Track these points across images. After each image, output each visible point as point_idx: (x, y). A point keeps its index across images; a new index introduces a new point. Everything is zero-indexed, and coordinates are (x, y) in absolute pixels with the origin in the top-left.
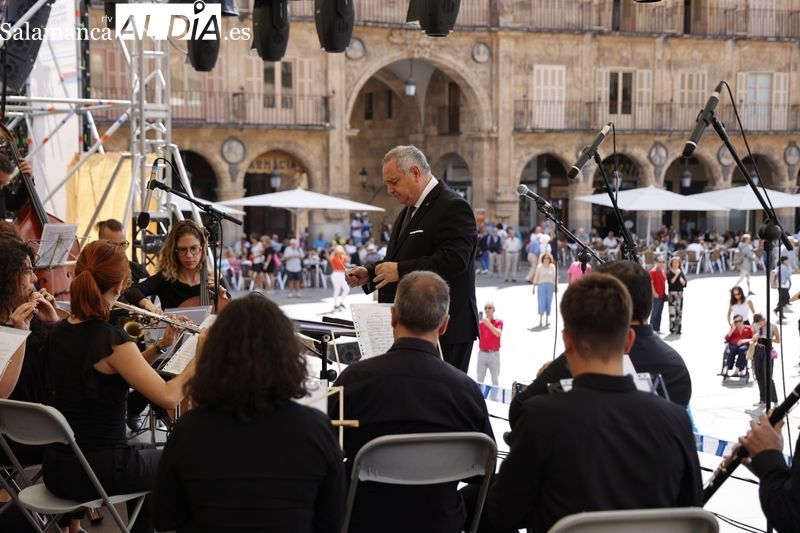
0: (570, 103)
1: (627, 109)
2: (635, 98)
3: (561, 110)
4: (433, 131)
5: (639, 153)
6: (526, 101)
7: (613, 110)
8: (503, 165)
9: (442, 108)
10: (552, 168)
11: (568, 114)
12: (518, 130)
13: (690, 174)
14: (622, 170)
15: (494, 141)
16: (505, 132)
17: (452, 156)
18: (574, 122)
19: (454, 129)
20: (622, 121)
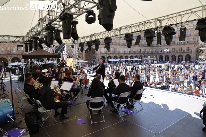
0: (105, 51)
1: (110, 52)
2: (111, 51)
3: (104, 52)
4: (92, 54)
5: (111, 56)
6: (101, 51)
7: (109, 52)
8: (99, 57)
9: (93, 52)
10: (103, 57)
11: (105, 52)
12: (100, 54)
13: (116, 58)
14: (110, 57)
15: (98, 55)
16: (99, 54)
17: (94, 56)
18: (105, 53)
19: (94, 54)
20: (110, 53)
